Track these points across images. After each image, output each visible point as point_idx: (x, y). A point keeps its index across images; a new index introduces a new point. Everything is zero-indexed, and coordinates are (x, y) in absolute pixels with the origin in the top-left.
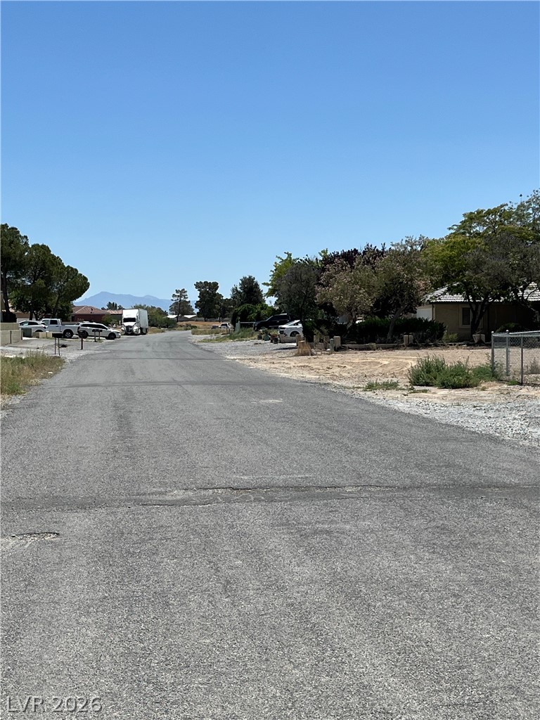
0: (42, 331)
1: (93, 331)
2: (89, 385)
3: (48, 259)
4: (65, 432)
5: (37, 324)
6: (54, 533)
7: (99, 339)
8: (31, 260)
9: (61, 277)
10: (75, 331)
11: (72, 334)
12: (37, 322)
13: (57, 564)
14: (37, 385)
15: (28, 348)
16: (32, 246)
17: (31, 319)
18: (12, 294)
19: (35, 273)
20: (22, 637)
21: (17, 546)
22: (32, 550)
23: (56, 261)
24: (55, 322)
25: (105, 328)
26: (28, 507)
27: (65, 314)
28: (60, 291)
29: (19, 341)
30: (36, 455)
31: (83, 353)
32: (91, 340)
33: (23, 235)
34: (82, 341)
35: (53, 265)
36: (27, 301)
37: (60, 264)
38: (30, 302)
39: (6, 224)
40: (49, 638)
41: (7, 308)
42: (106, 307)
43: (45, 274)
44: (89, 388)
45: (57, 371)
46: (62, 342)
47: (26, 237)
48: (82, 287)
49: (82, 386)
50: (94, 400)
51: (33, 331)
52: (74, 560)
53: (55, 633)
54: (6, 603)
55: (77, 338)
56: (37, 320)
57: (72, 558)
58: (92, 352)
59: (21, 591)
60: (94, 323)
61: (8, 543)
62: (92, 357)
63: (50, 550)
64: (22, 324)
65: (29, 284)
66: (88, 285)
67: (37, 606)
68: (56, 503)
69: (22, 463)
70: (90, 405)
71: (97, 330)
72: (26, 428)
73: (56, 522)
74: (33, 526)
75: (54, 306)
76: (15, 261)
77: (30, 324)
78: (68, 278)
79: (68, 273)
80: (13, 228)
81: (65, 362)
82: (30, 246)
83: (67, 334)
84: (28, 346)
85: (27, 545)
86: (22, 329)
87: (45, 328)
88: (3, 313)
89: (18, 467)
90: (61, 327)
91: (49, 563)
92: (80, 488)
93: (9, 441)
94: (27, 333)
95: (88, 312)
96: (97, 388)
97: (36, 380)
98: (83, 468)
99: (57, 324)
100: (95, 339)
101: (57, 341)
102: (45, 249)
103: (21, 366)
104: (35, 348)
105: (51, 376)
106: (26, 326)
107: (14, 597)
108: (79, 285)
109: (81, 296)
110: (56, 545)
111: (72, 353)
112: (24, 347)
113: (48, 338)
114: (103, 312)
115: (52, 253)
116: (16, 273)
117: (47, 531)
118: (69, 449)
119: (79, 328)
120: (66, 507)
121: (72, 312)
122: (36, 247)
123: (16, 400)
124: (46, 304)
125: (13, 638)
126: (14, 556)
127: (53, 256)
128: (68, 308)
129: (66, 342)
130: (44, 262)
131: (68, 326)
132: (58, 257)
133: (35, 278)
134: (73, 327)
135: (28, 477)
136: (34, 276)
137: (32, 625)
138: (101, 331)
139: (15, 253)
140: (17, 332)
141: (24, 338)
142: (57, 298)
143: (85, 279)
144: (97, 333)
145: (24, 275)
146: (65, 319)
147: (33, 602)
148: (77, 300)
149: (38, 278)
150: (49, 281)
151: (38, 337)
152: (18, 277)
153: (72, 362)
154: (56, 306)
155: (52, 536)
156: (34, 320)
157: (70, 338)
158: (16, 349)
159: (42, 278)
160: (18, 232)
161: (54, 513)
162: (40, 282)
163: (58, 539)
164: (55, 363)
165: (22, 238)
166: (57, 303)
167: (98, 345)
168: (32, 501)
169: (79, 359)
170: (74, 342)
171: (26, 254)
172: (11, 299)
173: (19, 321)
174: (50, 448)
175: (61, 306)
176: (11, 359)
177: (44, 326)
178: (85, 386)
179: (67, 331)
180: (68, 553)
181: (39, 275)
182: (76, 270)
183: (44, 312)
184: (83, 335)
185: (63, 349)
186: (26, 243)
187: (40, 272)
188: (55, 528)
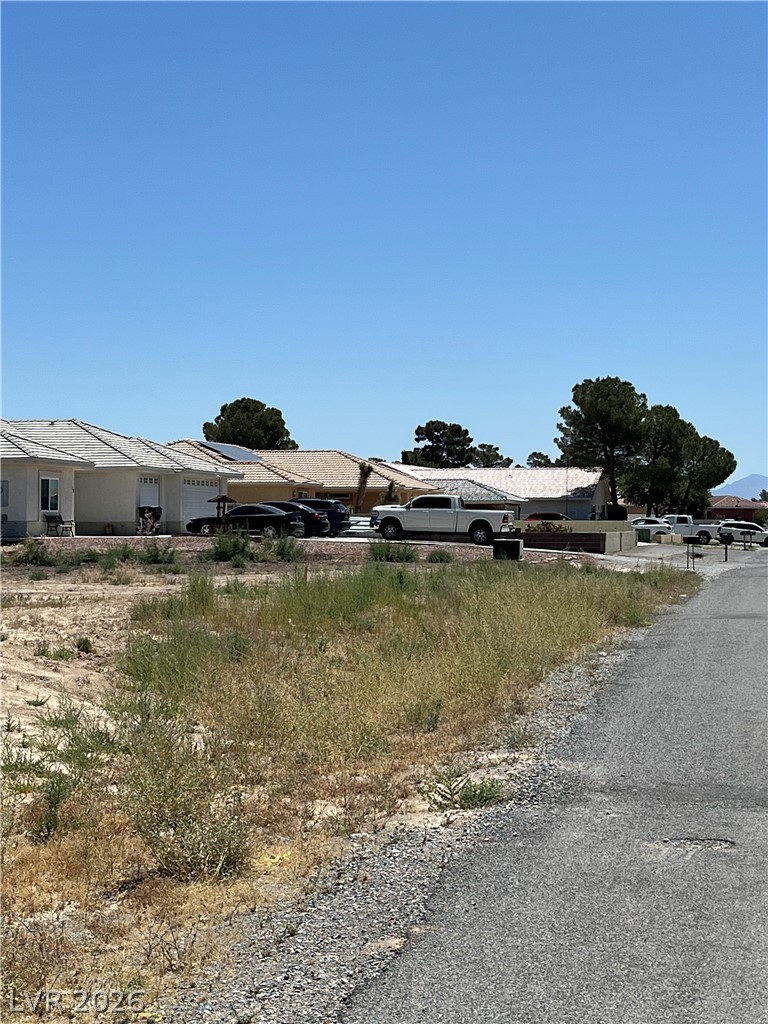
0: (664, 533)
1: (742, 533)
2: (744, 617)
3: (675, 426)
4: (718, 686)
5: (657, 523)
6: (726, 841)
7: (751, 546)
8: (650, 429)
9: (694, 453)
10: (715, 534)
11: (709, 537)
12: (658, 519)
13: (739, 889)
14: (666, 613)
15: (646, 558)
16: (652, 408)
17: (648, 515)
18: (620, 479)
19: (656, 447)
20: (702, 996)
21: (674, 856)
22: (697, 865)
23: (687, 430)
24: (684, 521)
25: (759, 529)
26: (683, 798)
27: (700, 508)
28: (691, 474)
29: (633, 547)
30: (681, 719)
31: (728, 567)
32: (737, 548)
33: (639, 393)
34: (726, 549)
35: (683, 435)
36: (643, 490)
37: (692, 434)
38: (647, 490)
39: (617, 378)
40: (744, 1002)
41: (615, 500)
42: (759, 498)
43: (670, 448)
44: (744, 620)
45: (692, 595)
46: (698, 550)
47: (644, 396)
48: (724, 468)
49: (734, 617)
50: (756, 640)
51: (653, 533)
52: (763, 886)
53: (751, 996)
54: (670, 941)
55: (717, 544)
56: (657, 516)
57: (759, 882)
58: (743, 565)
59: (690, 927)
60: (743, 522)
61: (660, 850)
62: (744, 573)
63: (725, 867)
64: (635, 522)
65: (647, 464)
66: (734, 465)
67: (717, 951)
68: (720, 793)
69: (662, 731)
70: (751, 646)
71: (748, 533)
72: (660, 678)
73: (726, 824)
74: (694, 828)
75: (683, 495)
76: (627, 430)
77: (648, 522)
78: (704, 454)
79: (705, 447)
80: (626, 383)
81: (703, 580)
82: (649, 409)
83: (703, 538)
84: (647, 555)
85: (688, 857)
86: (637, 530)
87: (669, 528)
88: (609, 506)
89: (657, 736)
90: (693, 527)
91: (726, 886)
92: (755, 775)
93: (637, 697)
94: (643, 536)
95: (732, 505)
96: (757, 621)
97: (664, 606)
98: (756, 743)
99: (686, 522)
100: (745, 546)
101: (691, 548)
102: (671, 413)
103: (639, 584)
104: (655, 559)
105: (684, 602)
106: (641, 525)
107: (680, 933)
108: (720, 464)
109: (723, 482)
110: (732, 861)
111: (712, 566)
112: (640, 557)
113: (674, 544)
114: (754, 505)
115: (680, 418)
116: (628, 449)
117: (714, 836)
118: (729, 715)
119: (719, 529)
120: (739, 803)
121: (709, 505)
122: (657, 409)
123: (638, 635)
124: (671, 494)
125: (689, 997)
126: (671, 872)
127: (683, 422)
128: (703, 499)
129: (701, 549)
130: (669, 431)
131: (703, 527)
132: (690, 424)
133: (656, 455)
134: (711, 527)
135: (674, 752)
136: (654, 452)
137: (715, 980)
138: (754, 534)
139: (627, 418)
140: (630, 535)
141: (639, 544)
142: (687, 484)
143: (730, 455)
144: (748, 537)
145: (638, 451)
146: (697, 516)
147: (711, 945)
148: (718, 487)
149: (659, 454)
150: (676, 459)
151: (660, 542)
152: (631, 454)
153: (713, 581)
154: (686, 497)
155: (724, 845)
156: (653, 517)
157: (706, 543)
158: (629, 560)
159: (666, 456)
160: (633, 389)
161: (721, 810)
162: (663, 461)
163: (734, 851)
164: (689, 582)
165: (639, 397)
166: (687, 492)
167: (749, 556)
168: (684, 788)
169: (724, 576)
170: (712, 550)
171: (643, 420)
172: (620, 486)
173: (631, 518)
174: (700, 710)
175: (693, 496)
176: (626, 574)
177: (667, 525)
178: (739, 617)
179: (700, 533)
180: (751, 874)
181: (661, 449)
182: (717, 443)
183: (667, 505)
184: (727, 539)
185: (696, 560)
186: (644, 405)
187: (663, 446)
188: (728, 834)
